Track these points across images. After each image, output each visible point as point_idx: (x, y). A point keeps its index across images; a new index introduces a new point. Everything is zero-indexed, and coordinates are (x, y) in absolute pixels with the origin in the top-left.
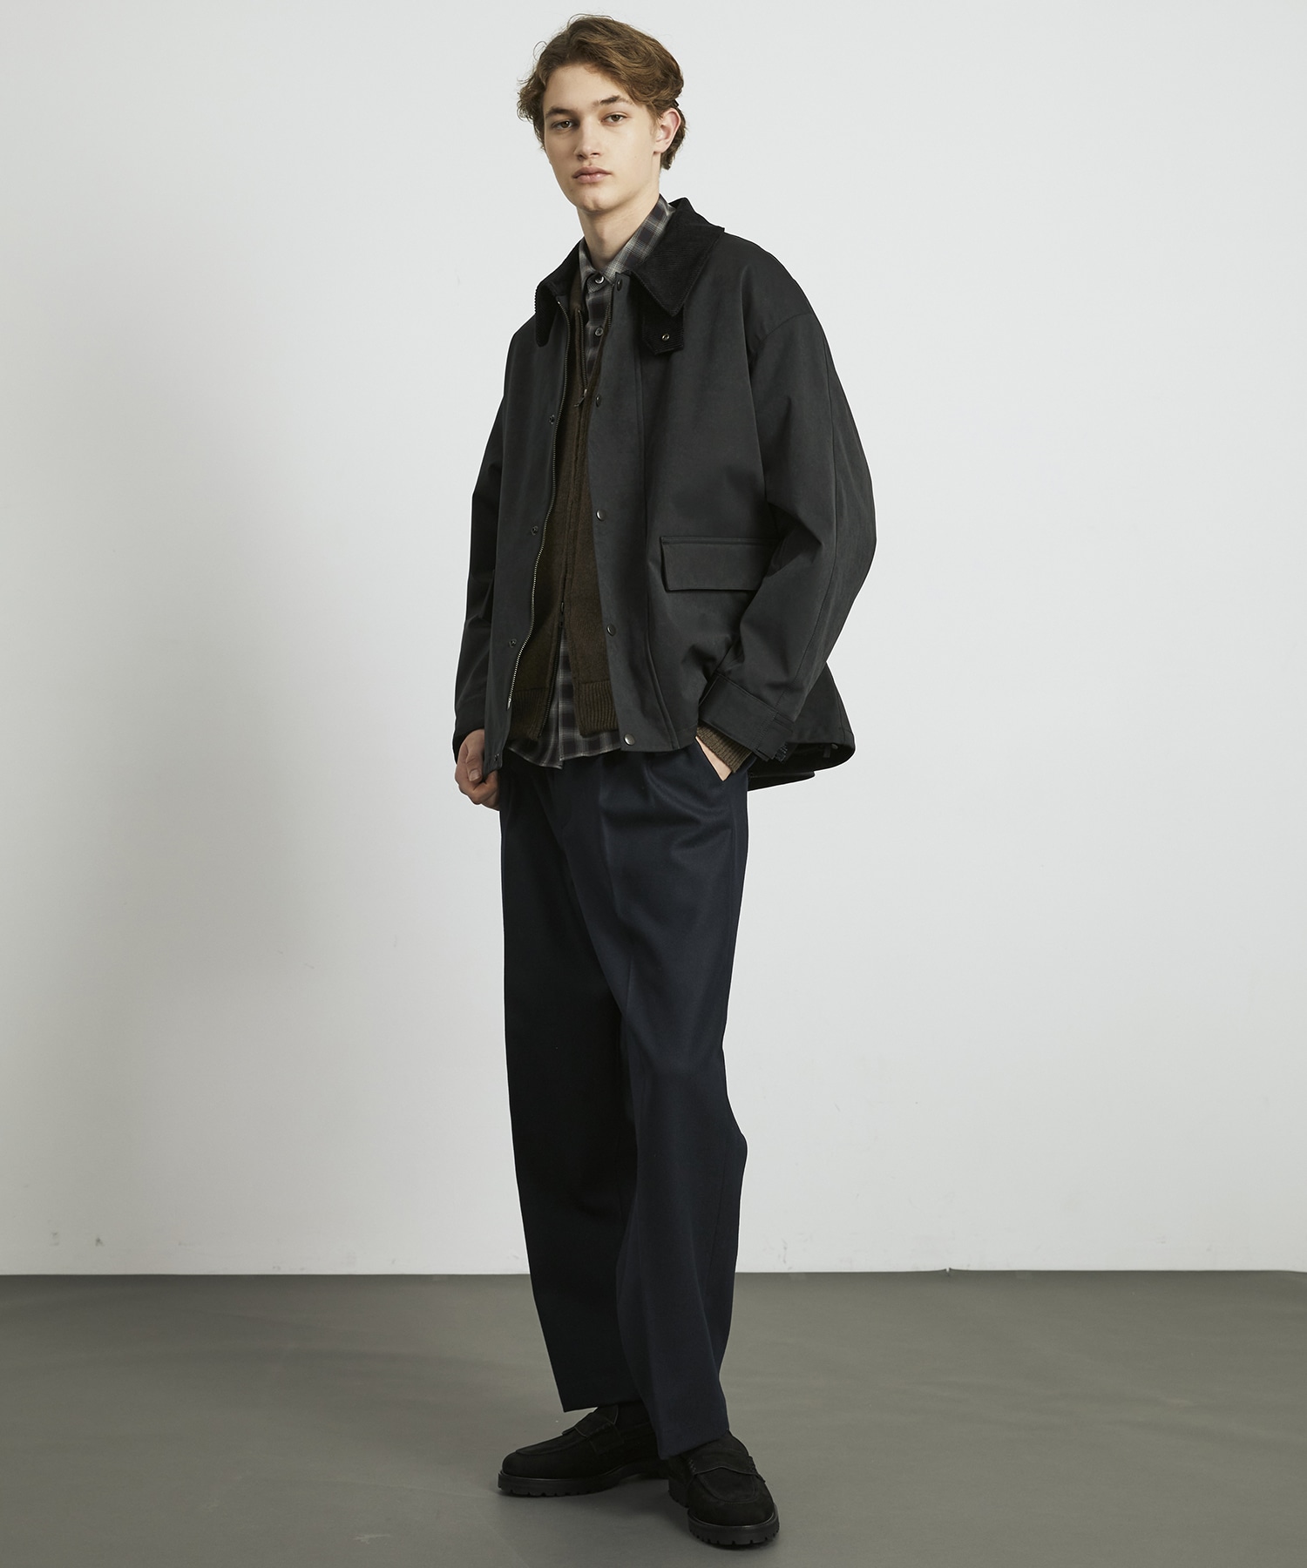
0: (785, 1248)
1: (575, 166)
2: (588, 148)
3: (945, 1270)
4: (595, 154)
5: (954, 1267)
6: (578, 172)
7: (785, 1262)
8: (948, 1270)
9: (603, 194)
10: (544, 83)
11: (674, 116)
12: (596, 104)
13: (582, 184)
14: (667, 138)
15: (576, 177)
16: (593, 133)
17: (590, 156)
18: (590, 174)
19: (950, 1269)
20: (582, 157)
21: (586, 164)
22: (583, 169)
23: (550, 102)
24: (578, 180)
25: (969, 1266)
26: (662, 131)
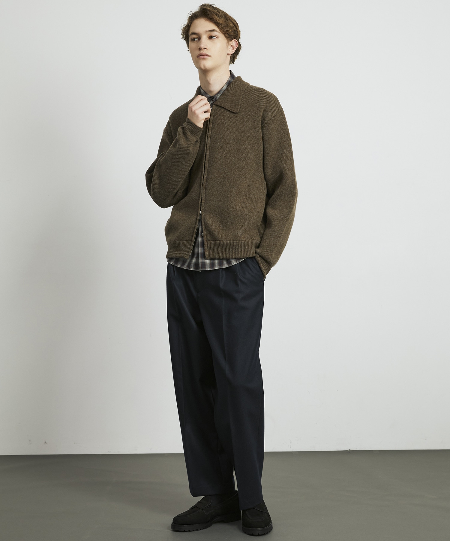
0: (291, 443)
1: (197, 53)
2: (202, 46)
3: (348, 450)
4: (205, 48)
5: (351, 449)
6: (199, 55)
7: (291, 448)
8: (349, 450)
9: (207, 63)
10: (190, 25)
11: (236, 42)
12: (206, 31)
13: (200, 59)
14: (233, 50)
15: (198, 57)
16: (205, 42)
17: (203, 49)
18: (203, 55)
19: (350, 450)
20: (200, 49)
21: (202, 52)
22: (200, 53)
23: (191, 31)
24: (199, 58)
25: (356, 448)
26: (231, 47)
